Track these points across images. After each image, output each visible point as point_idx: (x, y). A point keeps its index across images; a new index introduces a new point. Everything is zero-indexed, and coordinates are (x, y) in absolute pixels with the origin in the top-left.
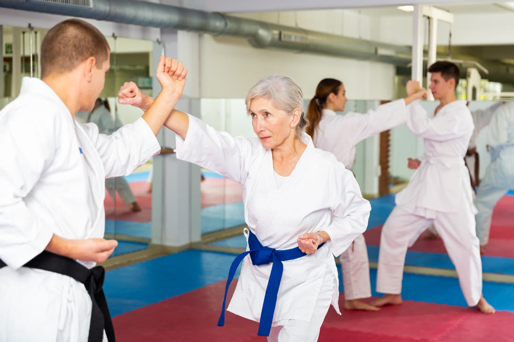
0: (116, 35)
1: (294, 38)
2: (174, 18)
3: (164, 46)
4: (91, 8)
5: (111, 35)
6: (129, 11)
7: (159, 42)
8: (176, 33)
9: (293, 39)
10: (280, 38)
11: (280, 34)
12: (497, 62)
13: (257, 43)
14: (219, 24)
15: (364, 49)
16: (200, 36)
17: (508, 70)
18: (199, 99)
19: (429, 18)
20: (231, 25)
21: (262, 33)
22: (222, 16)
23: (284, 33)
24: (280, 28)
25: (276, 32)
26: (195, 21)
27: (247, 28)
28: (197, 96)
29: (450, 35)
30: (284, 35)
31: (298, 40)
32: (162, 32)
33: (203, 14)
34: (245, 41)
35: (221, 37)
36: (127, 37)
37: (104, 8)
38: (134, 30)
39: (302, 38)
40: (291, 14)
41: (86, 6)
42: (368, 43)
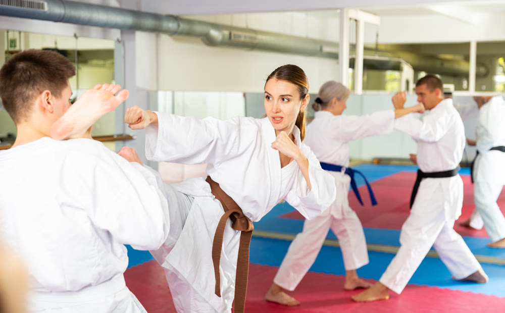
0: (77, 35)
1: (244, 37)
2: (128, 20)
3: (124, 45)
4: (45, 12)
5: (73, 35)
6: (84, 14)
7: (119, 41)
8: (134, 33)
9: (242, 39)
10: (230, 38)
11: (230, 34)
12: (433, 57)
13: (210, 42)
14: (172, 25)
15: (311, 47)
16: (157, 36)
17: (442, 64)
18: (156, 92)
19: (356, 21)
20: (183, 26)
21: (214, 33)
22: (176, 18)
23: (234, 33)
24: (230, 28)
25: (226, 33)
26: (149, 22)
27: (199, 29)
28: (154, 88)
29: (377, 35)
30: (234, 35)
31: (248, 40)
32: (122, 33)
33: (157, 17)
34: (199, 40)
35: (175, 36)
36: (88, 36)
37: (58, 10)
38: (95, 31)
39: (251, 38)
40: (243, 16)
41: (41, 10)
42: (314, 41)
